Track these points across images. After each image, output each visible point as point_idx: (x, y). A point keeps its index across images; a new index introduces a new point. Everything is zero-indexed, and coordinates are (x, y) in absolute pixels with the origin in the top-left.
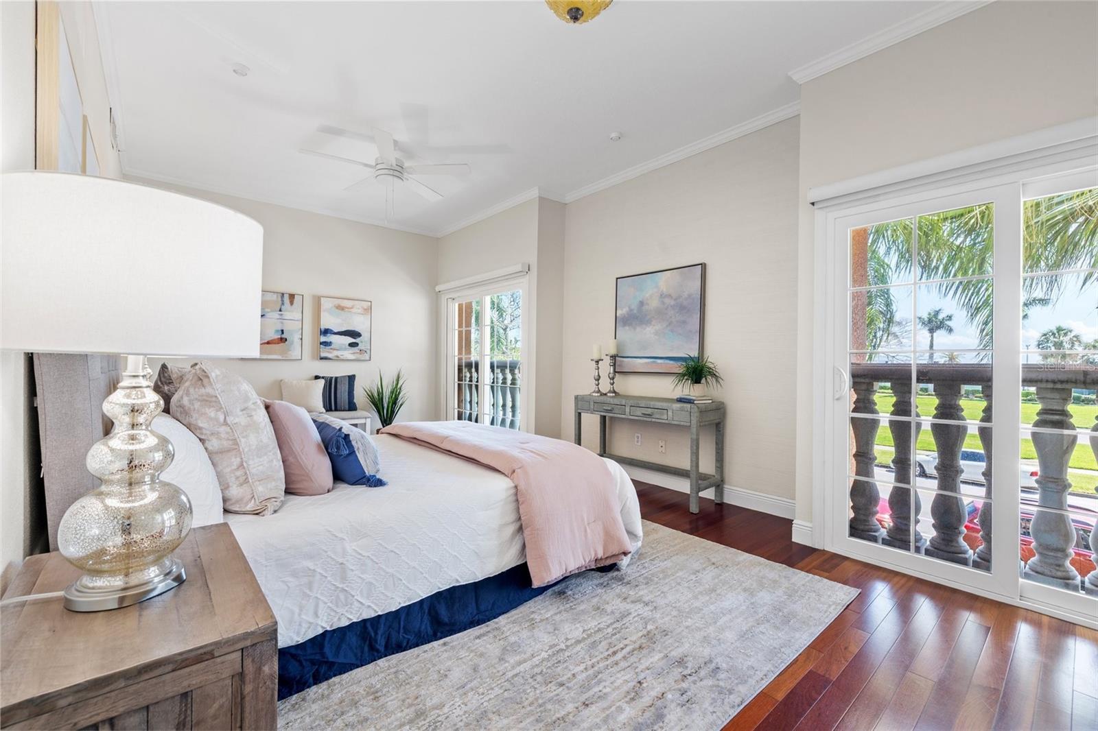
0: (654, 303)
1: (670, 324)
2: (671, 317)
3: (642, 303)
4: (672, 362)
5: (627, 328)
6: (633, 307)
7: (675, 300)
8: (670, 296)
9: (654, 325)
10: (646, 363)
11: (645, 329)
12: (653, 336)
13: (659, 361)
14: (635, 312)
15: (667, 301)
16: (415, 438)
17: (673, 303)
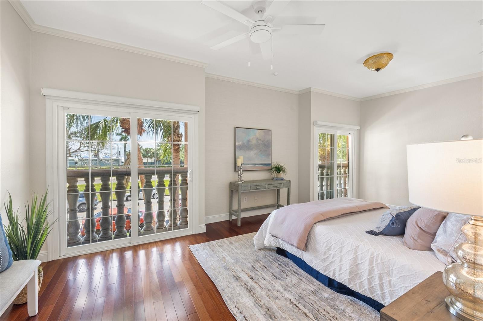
0: (254, 142)
1: (261, 151)
2: (261, 148)
3: (249, 141)
4: (262, 166)
5: (242, 151)
6: (244, 142)
7: (262, 141)
8: (260, 140)
9: (254, 151)
10: (252, 166)
11: (250, 152)
12: (254, 155)
13: (257, 165)
14: (246, 144)
15: (259, 141)
16: (344, 214)
17: (261, 142)
